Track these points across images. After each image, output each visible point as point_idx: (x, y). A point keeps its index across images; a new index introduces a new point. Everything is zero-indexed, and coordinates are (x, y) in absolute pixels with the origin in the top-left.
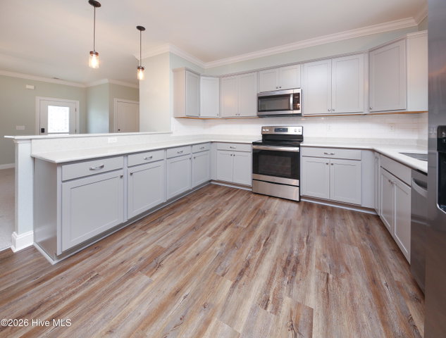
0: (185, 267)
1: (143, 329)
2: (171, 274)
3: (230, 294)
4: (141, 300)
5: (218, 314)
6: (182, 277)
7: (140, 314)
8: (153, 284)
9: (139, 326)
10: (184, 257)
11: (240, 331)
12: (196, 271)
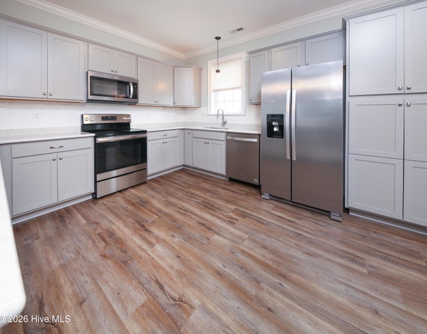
0: (191, 269)
1: (251, 299)
2: (196, 282)
3: (225, 237)
4: (224, 311)
5: (238, 245)
6: (203, 271)
7: (238, 307)
8: (206, 301)
9: (249, 305)
10: (177, 271)
11: (247, 236)
12: (198, 258)
